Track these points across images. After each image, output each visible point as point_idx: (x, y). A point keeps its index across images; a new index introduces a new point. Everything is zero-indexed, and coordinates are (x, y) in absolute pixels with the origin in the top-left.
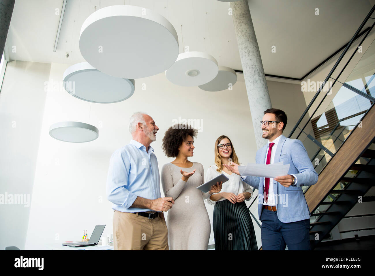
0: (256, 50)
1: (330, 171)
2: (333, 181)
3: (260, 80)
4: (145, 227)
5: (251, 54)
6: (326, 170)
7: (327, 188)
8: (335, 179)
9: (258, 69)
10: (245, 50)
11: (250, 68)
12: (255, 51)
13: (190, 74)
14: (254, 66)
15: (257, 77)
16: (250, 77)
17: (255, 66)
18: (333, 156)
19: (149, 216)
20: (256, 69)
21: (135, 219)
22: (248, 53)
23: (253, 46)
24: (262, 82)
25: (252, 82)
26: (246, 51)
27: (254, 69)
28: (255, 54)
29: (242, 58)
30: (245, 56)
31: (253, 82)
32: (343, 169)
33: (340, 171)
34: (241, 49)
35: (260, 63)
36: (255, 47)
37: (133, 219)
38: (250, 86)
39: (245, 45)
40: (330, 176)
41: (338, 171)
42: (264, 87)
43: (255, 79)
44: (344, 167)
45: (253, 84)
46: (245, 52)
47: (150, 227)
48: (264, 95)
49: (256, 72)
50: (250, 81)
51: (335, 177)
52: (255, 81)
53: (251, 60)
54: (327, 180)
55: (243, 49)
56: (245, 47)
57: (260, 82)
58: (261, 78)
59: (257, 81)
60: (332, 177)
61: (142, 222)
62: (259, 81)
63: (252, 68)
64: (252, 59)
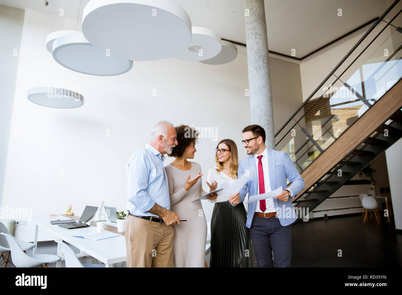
0: (264, 32)
1: (317, 166)
2: (318, 176)
3: (264, 67)
4: (157, 232)
5: (258, 36)
6: (314, 164)
7: (311, 181)
8: (321, 173)
9: (264, 55)
10: (252, 31)
11: (255, 52)
12: (262, 34)
13: (191, 49)
14: (259, 51)
15: (261, 63)
16: (254, 63)
17: (261, 51)
18: (322, 152)
19: (161, 221)
20: (261, 55)
21: (149, 225)
22: (256, 36)
23: (262, 28)
24: (266, 69)
25: (255, 68)
26: (254, 32)
27: (260, 54)
28: (263, 37)
29: (248, 39)
30: (252, 38)
31: (257, 68)
32: (329, 166)
33: (326, 168)
34: (249, 29)
35: (266, 48)
36: (263, 30)
37: (146, 225)
38: (253, 71)
39: (254, 25)
40: (316, 170)
41: (324, 167)
42: (267, 75)
43: (259, 65)
44: (331, 164)
45: (256, 70)
46: (252, 34)
47: (161, 231)
48: (266, 84)
49: (261, 57)
50: (254, 67)
51: (320, 172)
52: (259, 68)
53: (257, 43)
54: (312, 174)
55: (250, 29)
56: (252, 28)
57: (264, 69)
58: (265, 65)
59: (261, 68)
60: (319, 171)
61: (154, 227)
62: (262, 68)
63: (258, 52)
64: (259, 43)
